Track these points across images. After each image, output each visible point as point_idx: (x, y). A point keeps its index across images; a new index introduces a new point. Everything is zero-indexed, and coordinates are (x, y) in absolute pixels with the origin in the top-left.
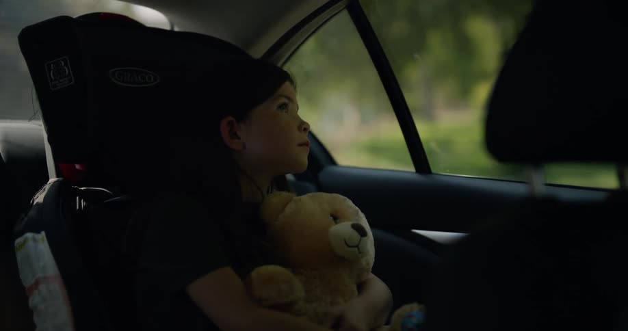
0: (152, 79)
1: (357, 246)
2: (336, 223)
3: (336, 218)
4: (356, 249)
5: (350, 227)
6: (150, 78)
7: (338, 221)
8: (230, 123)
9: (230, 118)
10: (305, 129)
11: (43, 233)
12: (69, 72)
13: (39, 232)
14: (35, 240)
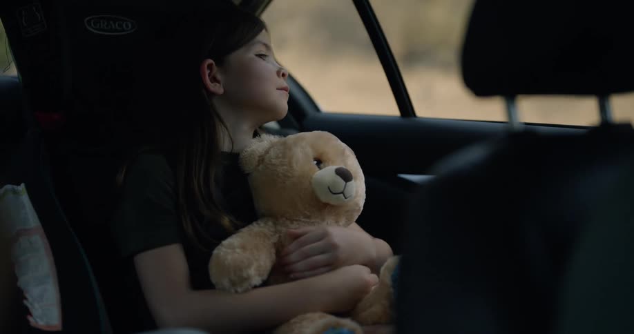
0: (130, 26)
1: (342, 193)
2: (320, 168)
3: (319, 162)
4: (342, 195)
5: (334, 172)
6: (127, 26)
7: (322, 165)
8: (210, 67)
9: (210, 61)
10: (283, 75)
11: (23, 185)
12: (41, 17)
13: (18, 184)
14: (15, 192)
